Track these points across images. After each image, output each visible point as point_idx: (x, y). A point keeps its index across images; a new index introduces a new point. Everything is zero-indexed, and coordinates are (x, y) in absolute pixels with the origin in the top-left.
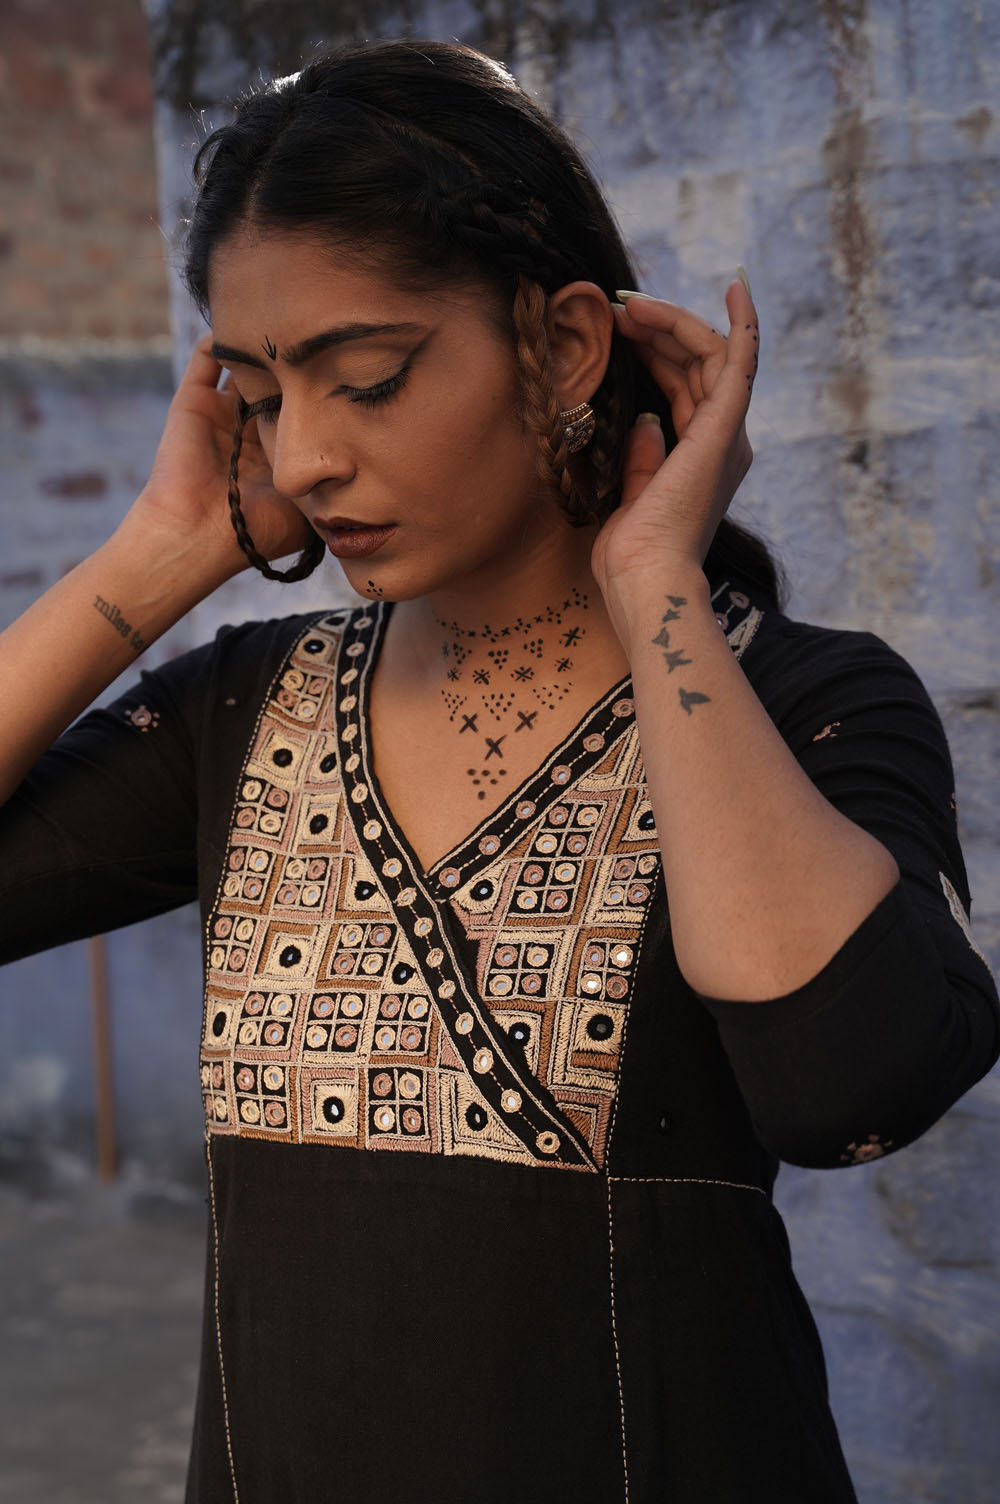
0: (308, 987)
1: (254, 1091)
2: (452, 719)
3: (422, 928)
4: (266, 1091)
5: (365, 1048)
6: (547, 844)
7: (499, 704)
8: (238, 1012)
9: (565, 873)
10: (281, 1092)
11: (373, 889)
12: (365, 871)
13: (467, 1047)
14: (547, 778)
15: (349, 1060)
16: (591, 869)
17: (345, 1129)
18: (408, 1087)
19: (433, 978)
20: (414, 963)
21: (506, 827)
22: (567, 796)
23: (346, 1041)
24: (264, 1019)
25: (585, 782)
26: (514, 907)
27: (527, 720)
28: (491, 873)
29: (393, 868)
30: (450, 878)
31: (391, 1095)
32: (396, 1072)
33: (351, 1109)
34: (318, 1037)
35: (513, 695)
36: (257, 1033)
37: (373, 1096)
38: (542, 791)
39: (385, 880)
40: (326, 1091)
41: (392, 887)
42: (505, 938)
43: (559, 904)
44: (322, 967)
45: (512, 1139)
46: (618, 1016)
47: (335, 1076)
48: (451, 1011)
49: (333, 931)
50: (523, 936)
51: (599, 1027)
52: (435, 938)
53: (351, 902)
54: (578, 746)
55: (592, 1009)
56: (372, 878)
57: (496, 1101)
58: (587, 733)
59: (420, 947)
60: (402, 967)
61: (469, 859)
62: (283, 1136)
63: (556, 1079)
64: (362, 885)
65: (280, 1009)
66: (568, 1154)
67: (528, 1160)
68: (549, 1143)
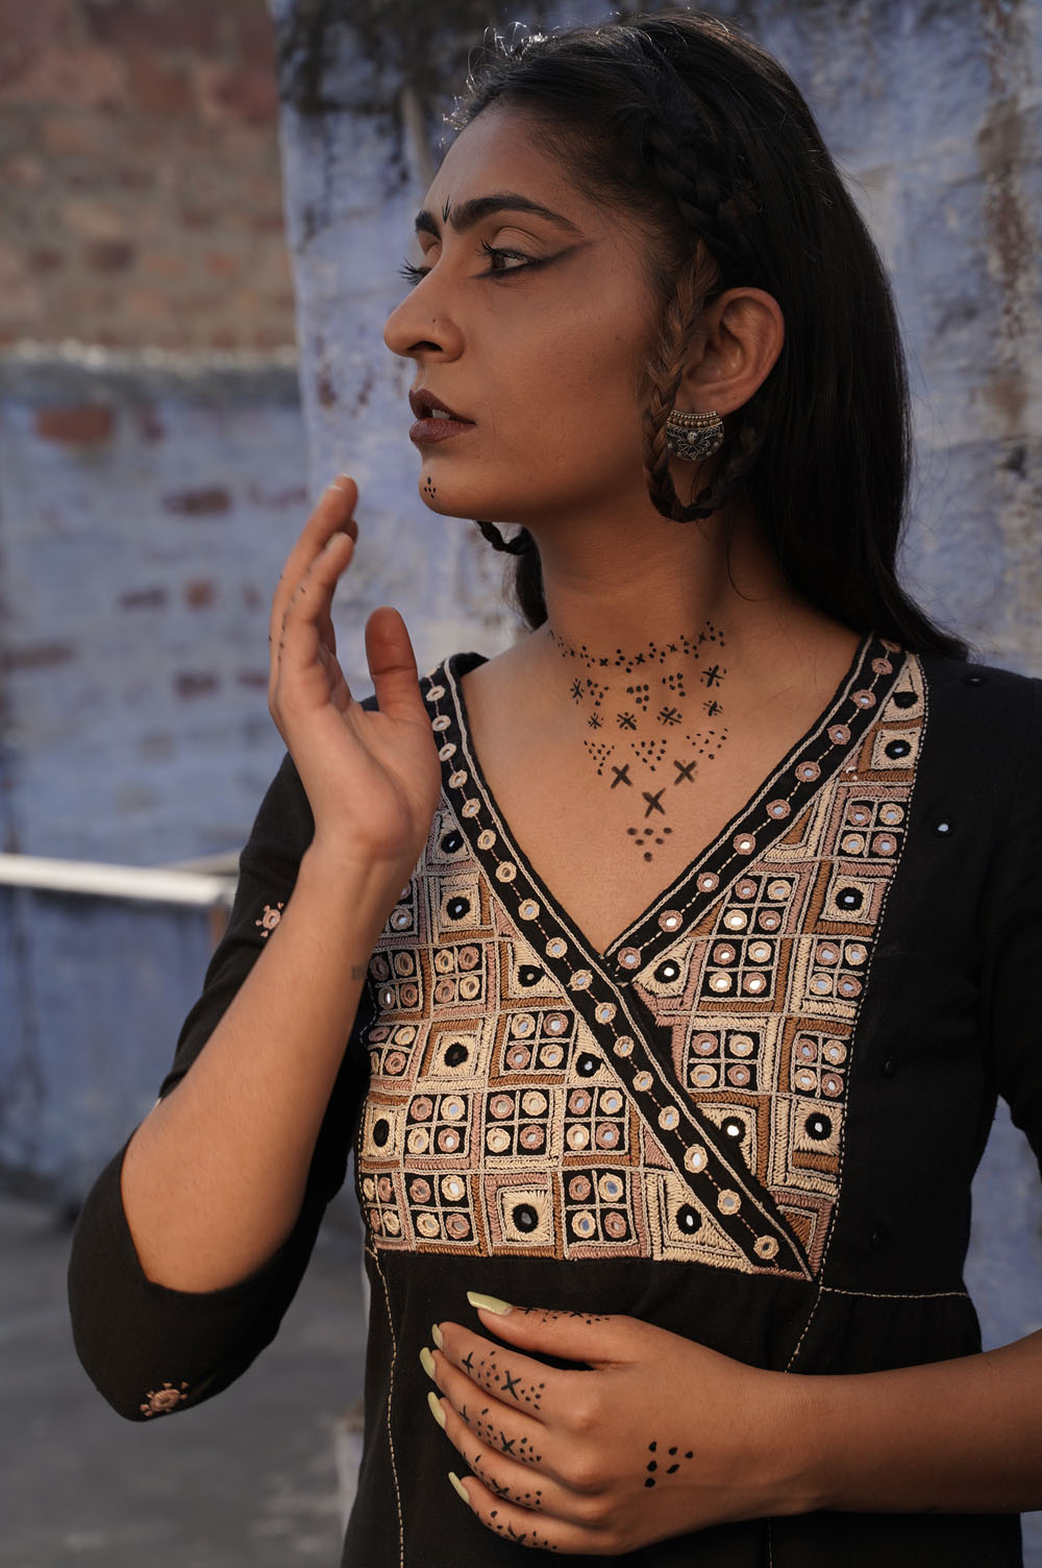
0: (480, 1086)
1: (431, 1202)
2: (600, 773)
3: (605, 1013)
4: (445, 1202)
5: (556, 1148)
6: (736, 921)
7: (651, 750)
8: (403, 1118)
9: (760, 953)
10: (463, 1202)
11: (539, 973)
12: (527, 955)
13: (676, 1144)
14: (728, 848)
15: (540, 1163)
16: (789, 947)
17: (540, 1238)
18: (609, 1190)
19: (625, 1069)
20: (599, 1052)
21: (687, 900)
22: (754, 868)
23: (532, 1141)
24: (435, 1124)
25: (772, 853)
26: (707, 990)
27: (686, 772)
28: (676, 952)
29: (557, 949)
30: (631, 959)
31: (591, 1199)
32: (594, 1173)
33: (545, 1217)
34: (500, 1141)
35: (664, 742)
36: (427, 1141)
37: (569, 1201)
38: (723, 861)
39: (551, 962)
40: (514, 1199)
41: (562, 970)
42: (701, 1024)
43: (755, 985)
44: (493, 1062)
45: (727, 1243)
46: (836, 1115)
47: (525, 1181)
48: (651, 1104)
49: (501, 1022)
50: (721, 1022)
51: (816, 1125)
52: (620, 1022)
53: (517, 990)
54: (761, 813)
55: (809, 1107)
56: (536, 961)
57: (711, 1202)
58: (769, 798)
59: (604, 1035)
60: (585, 1057)
61: (649, 937)
62: (467, 1248)
63: (775, 1180)
64: (525, 970)
65: (452, 1112)
66: (784, 1258)
67: (744, 1265)
68: (765, 1246)
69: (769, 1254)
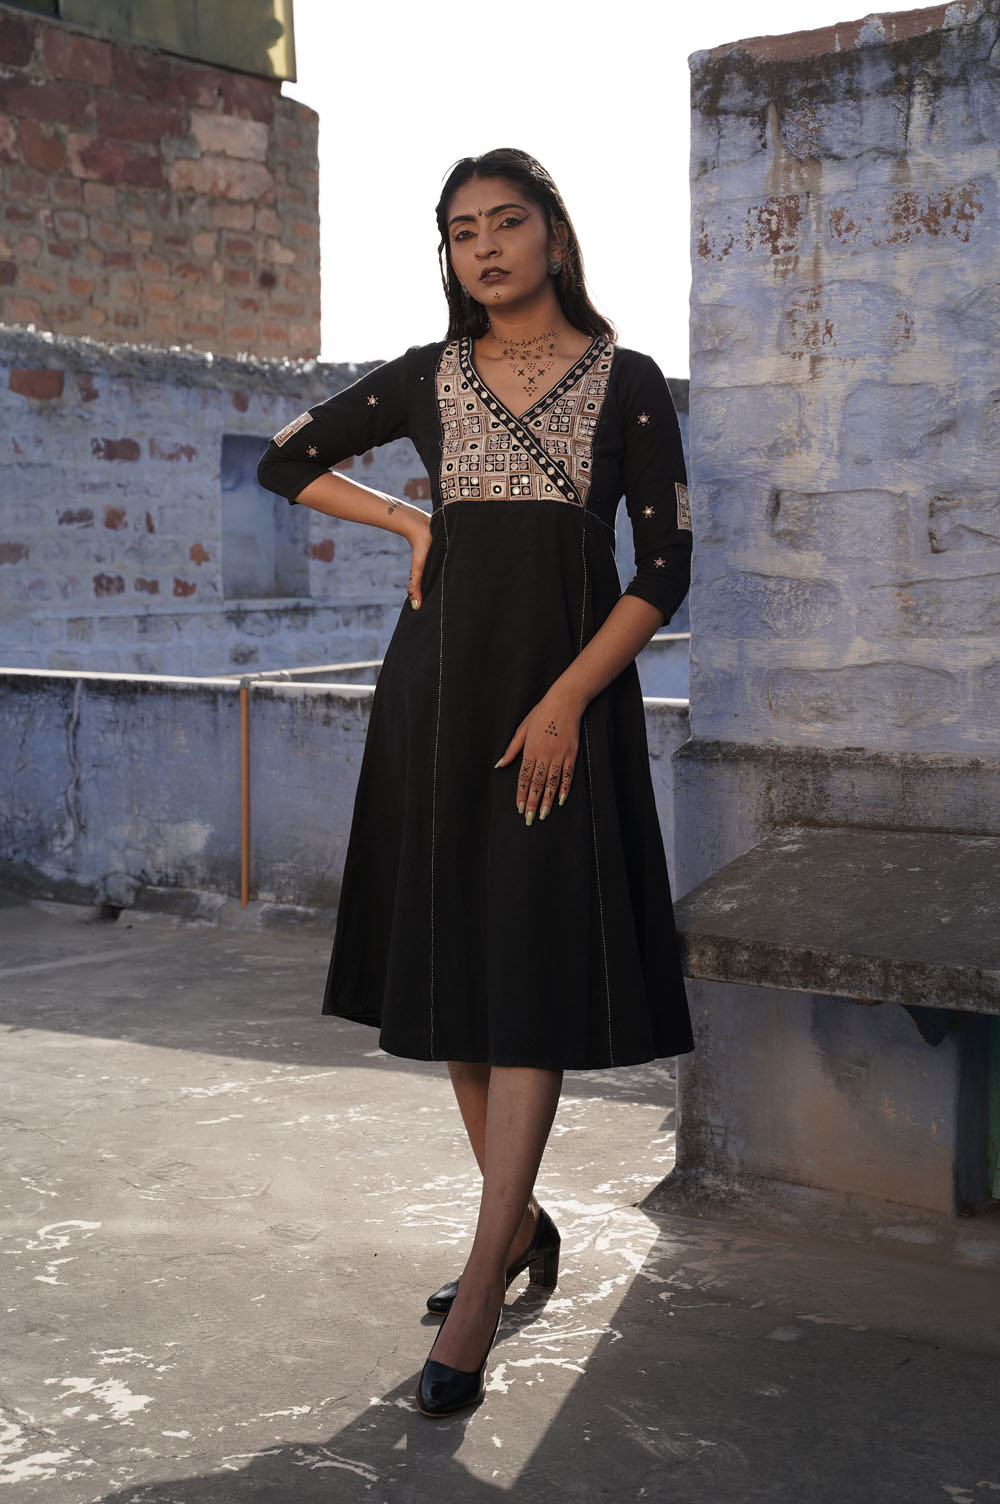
0: (483, 453)
1: (467, 485)
2: (515, 371)
3: (520, 434)
4: (472, 485)
5: (507, 469)
6: (558, 411)
7: (531, 366)
8: (457, 462)
9: (566, 420)
10: (478, 485)
11: (498, 425)
12: (494, 419)
13: (545, 468)
14: (555, 392)
15: (503, 474)
16: (574, 418)
17: (502, 495)
18: (524, 481)
19: (528, 449)
20: (519, 444)
21: (543, 405)
22: (563, 397)
23: (500, 468)
24: (469, 463)
25: (569, 393)
26: (550, 429)
27: (542, 372)
28: (540, 418)
29: (503, 417)
30: (527, 420)
31: (519, 483)
32: (519, 477)
33: (504, 489)
34: (490, 468)
35: (535, 364)
36: (466, 467)
37: (512, 484)
38: (554, 395)
39: (502, 421)
40: (493, 484)
41: (506, 423)
42: (548, 438)
43: (565, 429)
44: (486, 446)
45: (560, 494)
46: (590, 462)
47: (497, 478)
48: (536, 458)
49: (488, 438)
50: (554, 438)
51: (585, 464)
52: (525, 436)
53: (491, 429)
54: (565, 382)
55: (582, 460)
56: (497, 421)
57: (556, 483)
58: (567, 379)
59: (520, 440)
60: (515, 446)
61: (532, 414)
62: (479, 499)
63: (574, 477)
64: (493, 424)
65: (475, 460)
66: (576, 500)
67: (565, 500)
68: (571, 496)
69: (572, 498)
